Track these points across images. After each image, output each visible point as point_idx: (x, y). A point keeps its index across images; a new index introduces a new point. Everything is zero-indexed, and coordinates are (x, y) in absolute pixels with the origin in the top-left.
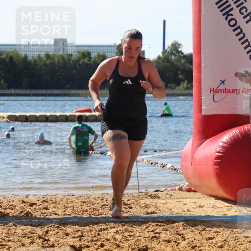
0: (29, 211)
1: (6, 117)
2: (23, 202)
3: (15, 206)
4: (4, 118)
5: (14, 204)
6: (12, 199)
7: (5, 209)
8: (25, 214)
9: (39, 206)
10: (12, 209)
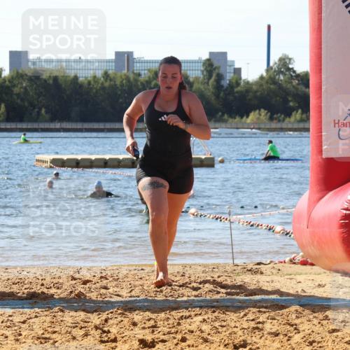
0: (82, 290)
1: (49, 161)
2: (73, 279)
3: (62, 284)
4: (46, 162)
5: (61, 281)
6: (58, 274)
7: (48, 288)
8: (76, 295)
9: (95, 284)
10: (58, 288)
